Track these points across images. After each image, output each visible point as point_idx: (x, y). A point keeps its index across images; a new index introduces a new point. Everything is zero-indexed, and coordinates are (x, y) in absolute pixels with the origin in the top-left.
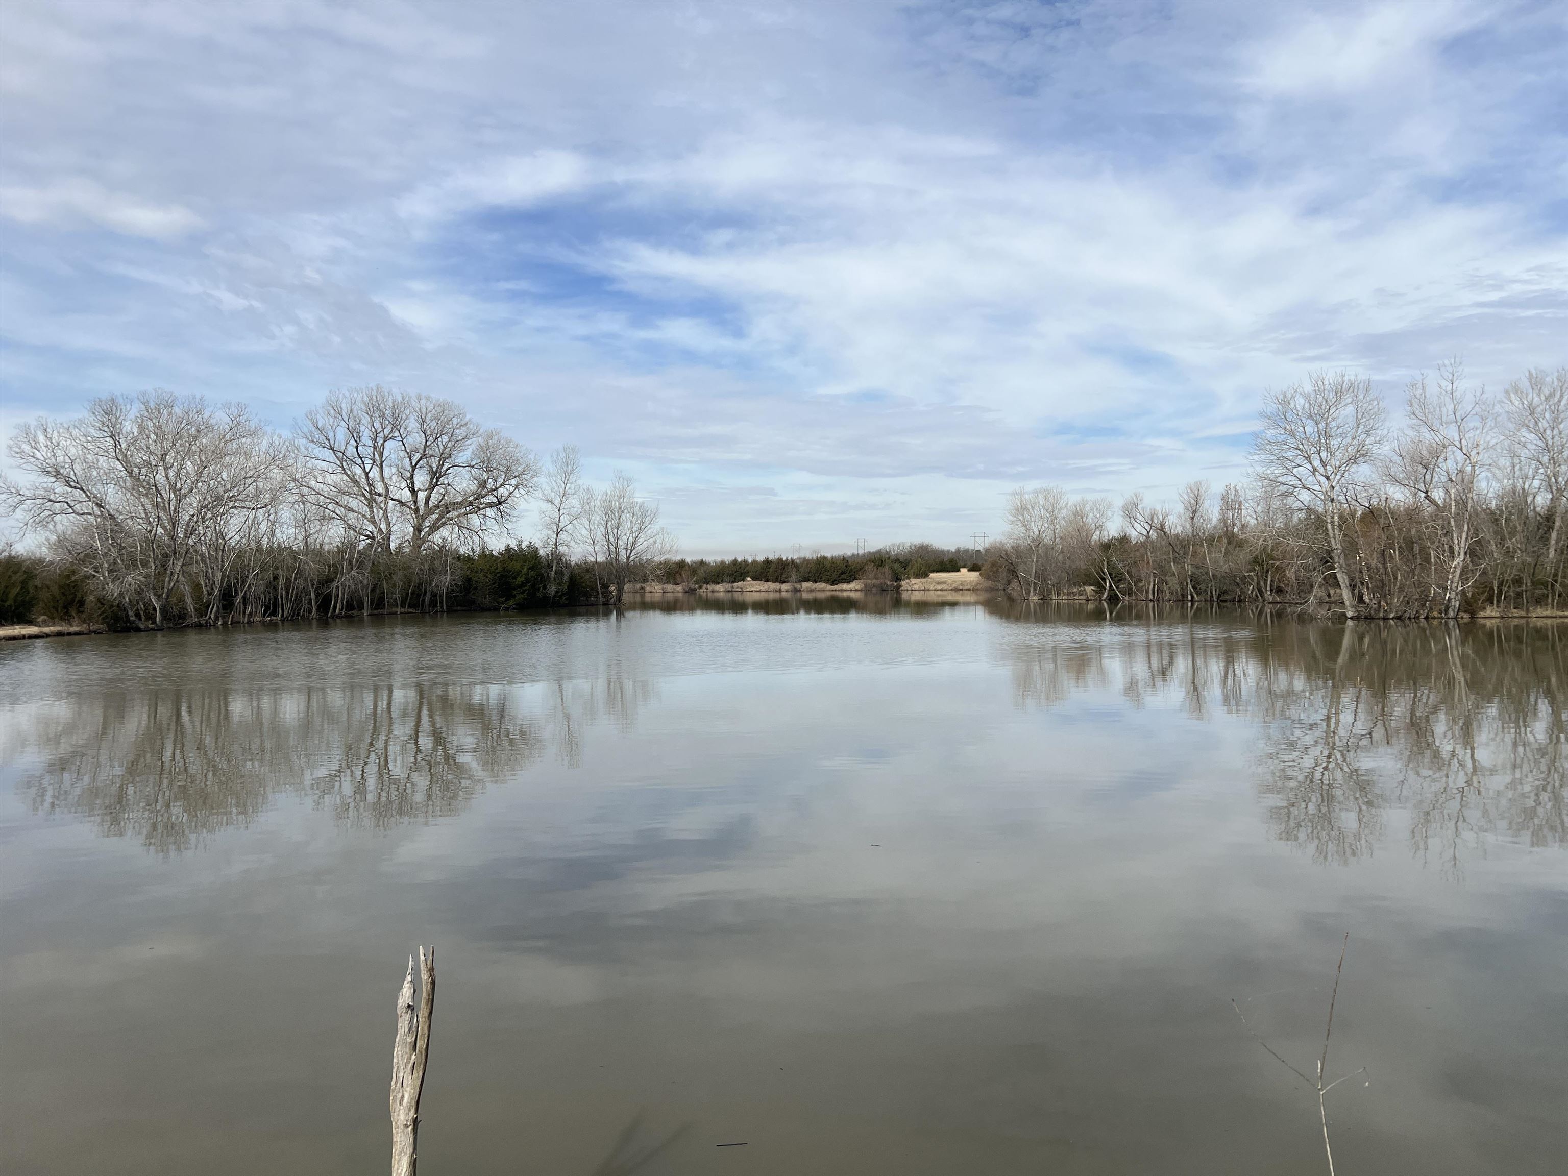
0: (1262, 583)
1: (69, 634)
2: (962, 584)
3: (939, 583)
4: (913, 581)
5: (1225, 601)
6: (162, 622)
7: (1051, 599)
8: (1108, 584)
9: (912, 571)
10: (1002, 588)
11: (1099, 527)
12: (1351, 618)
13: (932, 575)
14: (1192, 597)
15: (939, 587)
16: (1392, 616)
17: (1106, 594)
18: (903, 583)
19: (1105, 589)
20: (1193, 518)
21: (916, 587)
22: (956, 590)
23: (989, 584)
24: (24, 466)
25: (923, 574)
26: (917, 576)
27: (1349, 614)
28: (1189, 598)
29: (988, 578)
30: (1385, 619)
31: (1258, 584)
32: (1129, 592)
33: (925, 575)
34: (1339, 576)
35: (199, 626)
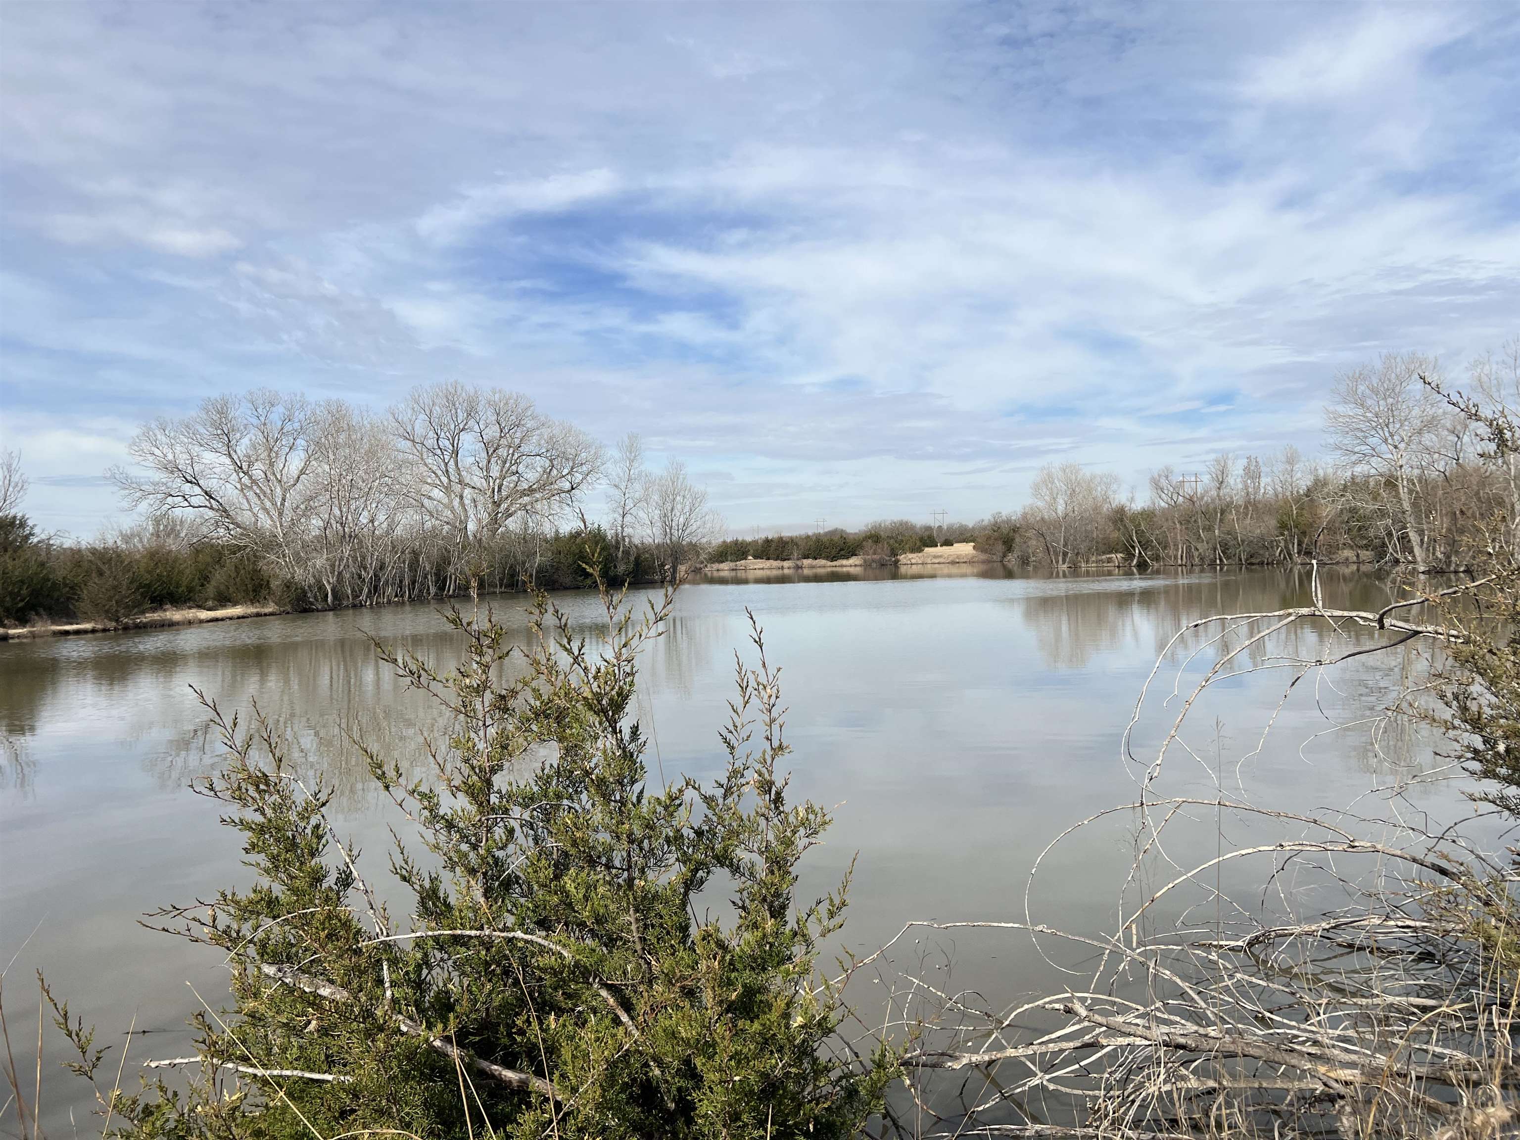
0: (1291, 546)
1: (265, 615)
2: (958, 557)
3: (935, 557)
4: (910, 556)
5: (1252, 564)
6: (333, 602)
7: (1080, 567)
8: (1137, 551)
9: (907, 546)
10: (999, 559)
11: (1106, 499)
12: (1423, 573)
13: (927, 549)
14: (1221, 560)
15: (937, 561)
16: (1462, 569)
17: (1135, 562)
18: (902, 558)
19: (1134, 556)
20: (1219, 488)
21: (913, 561)
22: (953, 563)
23: (983, 557)
24: (143, 463)
25: (917, 549)
26: (913, 550)
27: (1422, 569)
28: (1218, 562)
29: (984, 551)
30: (1456, 572)
31: (1287, 547)
32: (1157, 558)
33: (920, 550)
34: (1410, 534)
35: (354, 606)
